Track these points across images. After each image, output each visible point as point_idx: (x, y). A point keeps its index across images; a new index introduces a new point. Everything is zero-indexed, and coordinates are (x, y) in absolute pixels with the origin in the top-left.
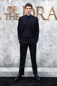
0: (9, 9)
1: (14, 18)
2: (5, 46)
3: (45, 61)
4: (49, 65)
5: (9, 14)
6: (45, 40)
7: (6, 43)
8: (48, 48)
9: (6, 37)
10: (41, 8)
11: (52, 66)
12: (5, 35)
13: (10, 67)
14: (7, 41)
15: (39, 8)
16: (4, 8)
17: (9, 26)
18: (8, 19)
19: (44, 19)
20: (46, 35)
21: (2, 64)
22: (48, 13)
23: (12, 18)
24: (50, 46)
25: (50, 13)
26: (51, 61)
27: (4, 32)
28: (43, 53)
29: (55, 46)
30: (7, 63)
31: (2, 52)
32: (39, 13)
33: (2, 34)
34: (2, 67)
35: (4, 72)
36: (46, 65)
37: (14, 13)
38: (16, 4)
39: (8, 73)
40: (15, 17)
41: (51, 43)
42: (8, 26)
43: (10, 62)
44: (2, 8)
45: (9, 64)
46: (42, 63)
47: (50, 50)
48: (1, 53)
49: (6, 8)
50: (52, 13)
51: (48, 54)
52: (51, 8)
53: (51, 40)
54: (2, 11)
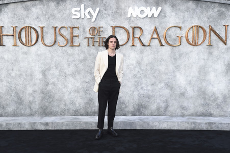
0: (91, 31)
1: (99, 43)
2: (86, 85)
3: (145, 107)
4: (150, 112)
5: (91, 38)
6: (145, 76)
7: (87, 80)
8: (150, 88)
9: (88, 71)
10: (139, 29)
11: (155, 114)
12: (87, 70)
13: (94, 115)
14: (89, 77)
15: (135, 29)
16: (84, 29)
17: (92, 56)
18: (91, 45)
19: (144, 45)
20: (146, 69)
21: (82, 111)
22: (150, 37)
23: (97, 44)
24: (153, 85)
25: (152, 36)
26: (153, 107)
27: (84, 65)
28: (142, 96)
29: (159, 85)
30: (89, 110)
31: (82, 93)
32: (135, 36)
33: (82, 67)
34: (82, 115)
35: (86, 123)
36: (146, 112)
37: (99, 37)
38: (102, 23)
39: (91, 124)
40: (101, 42)
41: (153, 80)
42: (90, 55)
43: (94, 109)
44: (81, 29)
45: (93, 111)
46: (141, 110)
47: (152, 91)
48: (81, 95)
49: (87, 29)
50: (155, 36)
51: (149, 97)
52: (153, 28)
53: (154, 76)
54: (82, 34)
